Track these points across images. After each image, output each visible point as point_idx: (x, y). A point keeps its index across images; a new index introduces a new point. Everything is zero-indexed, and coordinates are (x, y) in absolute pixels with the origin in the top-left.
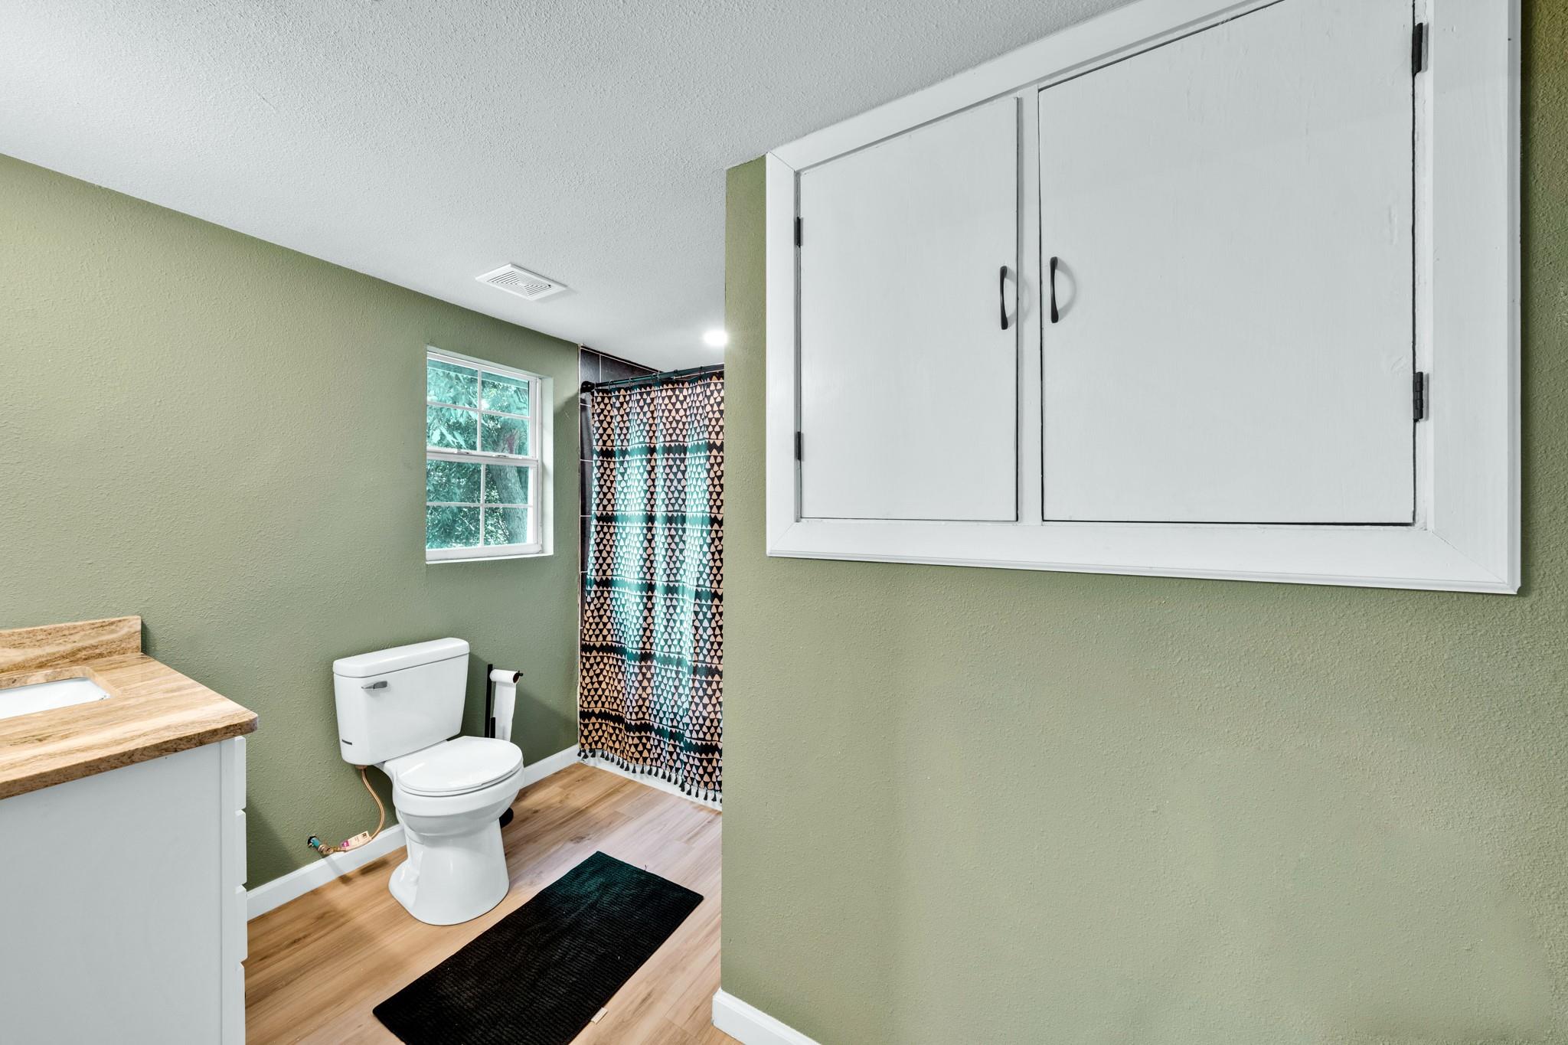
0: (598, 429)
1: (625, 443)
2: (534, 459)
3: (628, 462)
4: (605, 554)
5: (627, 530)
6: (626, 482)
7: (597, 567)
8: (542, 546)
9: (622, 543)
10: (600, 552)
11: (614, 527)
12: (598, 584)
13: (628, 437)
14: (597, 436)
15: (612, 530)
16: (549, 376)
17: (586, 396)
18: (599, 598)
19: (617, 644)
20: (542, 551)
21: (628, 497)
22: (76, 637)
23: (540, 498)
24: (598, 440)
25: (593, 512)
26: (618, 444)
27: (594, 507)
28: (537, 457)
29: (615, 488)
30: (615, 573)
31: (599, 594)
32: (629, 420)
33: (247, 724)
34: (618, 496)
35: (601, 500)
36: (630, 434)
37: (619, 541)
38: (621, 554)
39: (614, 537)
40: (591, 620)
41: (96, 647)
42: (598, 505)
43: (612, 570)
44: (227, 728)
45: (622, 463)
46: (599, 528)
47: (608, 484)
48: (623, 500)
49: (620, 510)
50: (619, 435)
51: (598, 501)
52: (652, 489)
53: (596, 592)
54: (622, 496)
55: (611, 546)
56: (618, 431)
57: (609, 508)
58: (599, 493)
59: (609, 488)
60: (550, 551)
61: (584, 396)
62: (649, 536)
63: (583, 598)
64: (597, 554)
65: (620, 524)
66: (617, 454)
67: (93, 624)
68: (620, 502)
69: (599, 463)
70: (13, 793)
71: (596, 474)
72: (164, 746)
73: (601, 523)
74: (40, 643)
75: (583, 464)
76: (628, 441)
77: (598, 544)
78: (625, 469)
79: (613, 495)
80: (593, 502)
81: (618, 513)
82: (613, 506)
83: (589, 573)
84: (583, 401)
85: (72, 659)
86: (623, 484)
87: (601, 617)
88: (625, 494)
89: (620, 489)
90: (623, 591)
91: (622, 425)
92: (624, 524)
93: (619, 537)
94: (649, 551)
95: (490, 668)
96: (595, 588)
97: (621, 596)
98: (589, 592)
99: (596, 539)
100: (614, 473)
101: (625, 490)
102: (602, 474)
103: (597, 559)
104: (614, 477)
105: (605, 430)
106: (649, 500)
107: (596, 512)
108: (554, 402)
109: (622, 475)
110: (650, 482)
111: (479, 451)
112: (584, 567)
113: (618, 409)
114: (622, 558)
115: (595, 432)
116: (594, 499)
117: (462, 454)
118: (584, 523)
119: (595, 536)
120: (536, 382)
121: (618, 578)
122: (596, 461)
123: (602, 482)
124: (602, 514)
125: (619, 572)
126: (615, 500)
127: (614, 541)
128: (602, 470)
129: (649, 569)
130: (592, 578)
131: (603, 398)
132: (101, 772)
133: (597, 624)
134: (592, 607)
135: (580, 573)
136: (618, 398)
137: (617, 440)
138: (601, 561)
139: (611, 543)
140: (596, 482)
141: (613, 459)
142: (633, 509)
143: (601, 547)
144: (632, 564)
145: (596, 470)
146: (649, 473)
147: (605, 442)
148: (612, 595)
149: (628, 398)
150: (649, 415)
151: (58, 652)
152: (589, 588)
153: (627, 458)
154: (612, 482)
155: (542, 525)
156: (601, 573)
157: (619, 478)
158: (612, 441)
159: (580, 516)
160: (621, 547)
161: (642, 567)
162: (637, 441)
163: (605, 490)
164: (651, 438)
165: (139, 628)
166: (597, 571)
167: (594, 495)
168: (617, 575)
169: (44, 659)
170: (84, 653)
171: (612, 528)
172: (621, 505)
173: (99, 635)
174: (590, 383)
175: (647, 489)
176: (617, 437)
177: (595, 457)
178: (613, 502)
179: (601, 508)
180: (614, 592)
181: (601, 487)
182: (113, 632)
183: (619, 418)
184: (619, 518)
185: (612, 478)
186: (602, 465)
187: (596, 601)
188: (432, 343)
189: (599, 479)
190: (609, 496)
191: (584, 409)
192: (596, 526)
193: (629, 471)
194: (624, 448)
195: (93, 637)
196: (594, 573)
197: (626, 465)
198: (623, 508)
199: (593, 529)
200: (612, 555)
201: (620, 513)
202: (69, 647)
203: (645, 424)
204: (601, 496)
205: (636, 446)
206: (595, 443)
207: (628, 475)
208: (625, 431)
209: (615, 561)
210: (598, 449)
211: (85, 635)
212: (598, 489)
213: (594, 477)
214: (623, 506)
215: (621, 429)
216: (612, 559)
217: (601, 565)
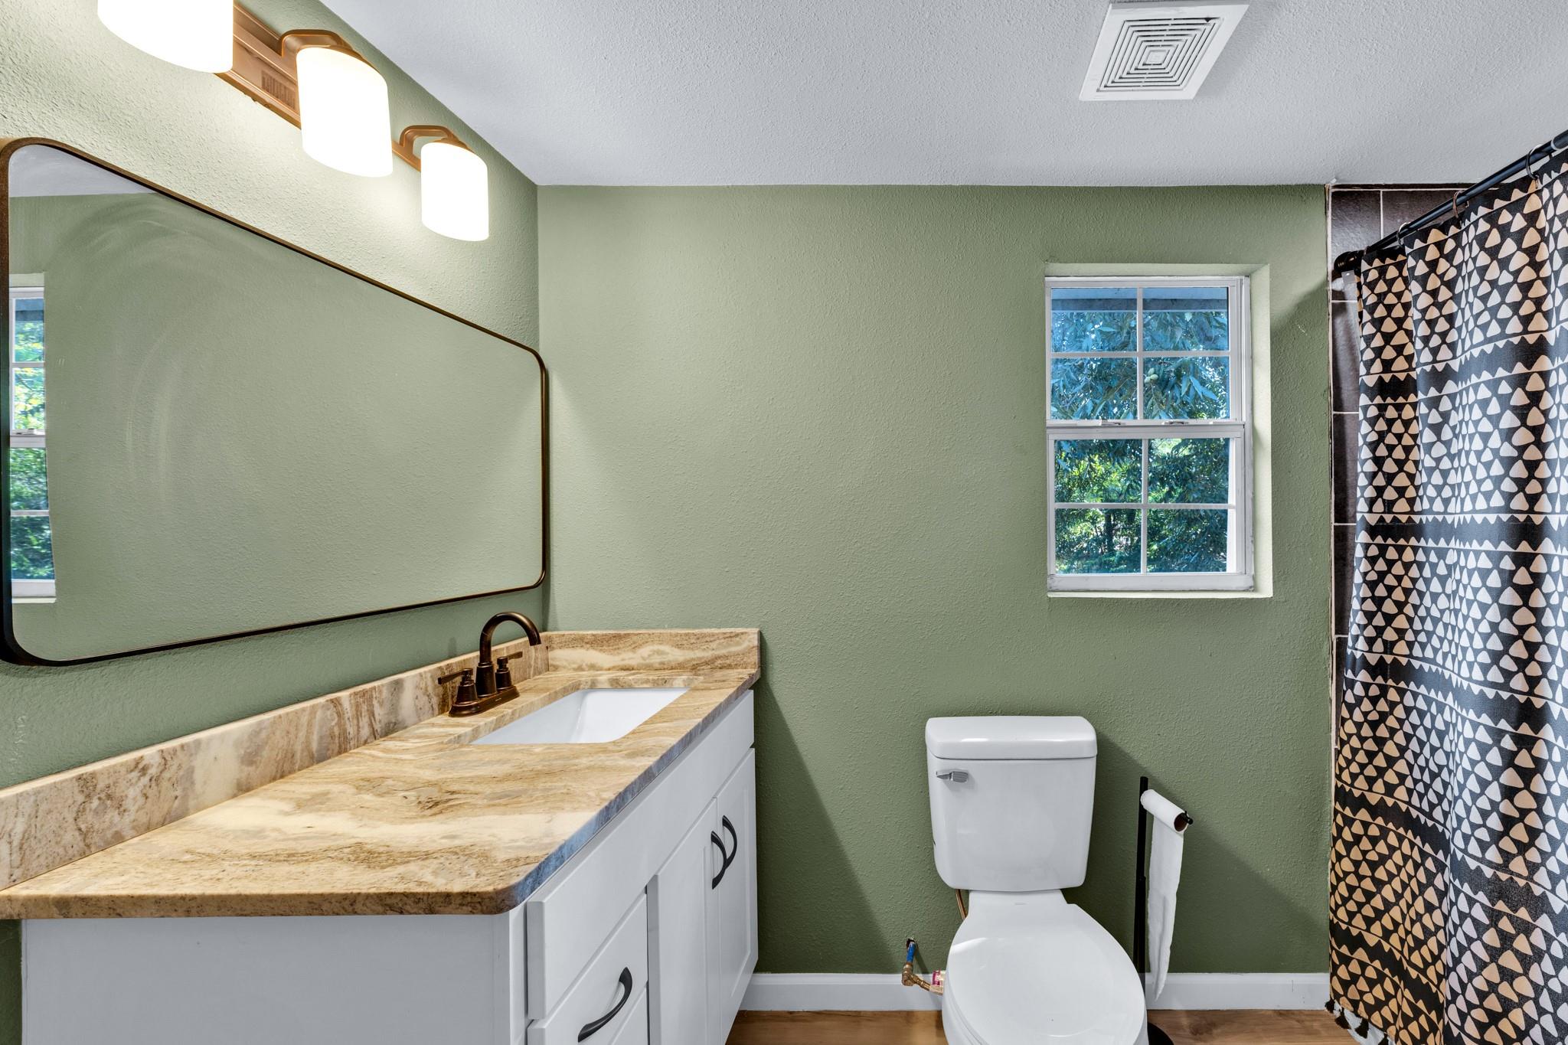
0: (1369, 339)
1: (1445, 353)
2: (1238, 422)
3: (1452, 397)
4: (1389, 607)
5: (1451, 558)
6: (1448, 444)
7: (1370, 632)
8: (1254, 578)
9: (1436, 586)
10: (1379, 602)
11: (1415, 549)
12: (1376, 670)
13: (1453, 336)
14: (1369, 355)
15: (1408, 555)
16: (1262, 262)
17: (1347, 284)
18: (1374, 701)
19: (1423, 818)
20: (1254, 588)
21: (1453, 479)
22: (714, 645)
23: (1249, 493)
24: (1369, 364)
25: (1359, 516)
26: (1422, 361)
27: (1362, 506)
28: (1244, 419)
29: (1416, 463)
30: (1417, 651)
31: (1374, 691)
32: (1456, 298)
33: (491, 898)
34: (1425, 479)
35: (1380, 490)
36: (1459, 329)
37: (1427, 582)
38: (1435, 613)
39: (1414, 572)
40: (1355, 742)
41: (726, 657)
42: (1371, 502)
43: (1410, 645)
44: (464, 895)
45: (1434, 403)
46: (1374, 551)
47: (1399, 453)
48: (1439, 489)
49: (1430, 511)
50: (1426, 340)
51: (1370, 492)
52: (1533, 453)
53: (1366, 686)
54: (1437, 479)
55: (1407, 592)
56: (1423, 330)
57: (1402, 506)
58: (1374, 475)
59: (1401, 464)
60: (1266, 591)
61: (1338, 285)
62: (1522, 577)
63: (1340, 693)
64: (1370, 606)
65: (1431, 544)
66: (1421, 384)
67: (725, 633)
68: (1431, 492)
69: (1373, 412)
70: (245, 913)
71: (1365, 436)
72: (389, 901)
73: (1379, 540)
74: (692, 647)
75: (1339, 421)
76: (1452, 347)
77: (1372, 586)
78: (1445, 416)
79: (1411, 477)
80: (1359, 494)
81: (1424, 517)
82: (1411, 502)
83: (1350, 643)
84: (1339, 295)
85: (713, 666)
86: (1439, 450)
87: (1380, 742)
88: (1445, 474)
89: (1429, 462)
90: (1440, 698)
91: (1433, 313)
92: (1442, 544)
93: (1427, 573)
94: (1523, 617)
95: (1144, 785)
96: (1363, 676)
97: (1434, 709)
98: (1351, 684)
99: (1365, 574)
100: (1414, 428)
101: (1445, 464)
102: (1382, 436)
103: (1370, 616)
104: (1414, 437)
105: (1388, 337)
106: (1521, 483)
107: (1367, 516)
108: (1271, 310)
109: (1437, 429)
110: (1523, 437)
111: (1140, 420)
112: (1342, 626)
113: (1423, 280)
114: (1436, 621)
115: (1363, 345)
116: (1362, 489)
117: (1110, 426)
118: (1342, 540)
119: (1364, 566)
120: (1241, 284)
121: (1426, 667)
122: (1366, 408)
123: (1382, 451)
124: (1382, 519)
125: (1429, 653)
126: (1417, 488)
127: (1414, 581)
128: (1381, 425)
129: (1522, 664)
130: (1358, 655)
131: (1382, 271)
132: (323, 914)
133: (1371, 755)
134: (1358, 716)
135: (1334, 637)
136: (1421, 254)
137: (1419, 352)
138: (1379, 620)
139: (1406, 583)
140: (1365, 453)
141: (1412, 398)
142: (1468, 506)
143: (1381, 591)
144: (1465, 641)
145: (1365, 428)
146: (1522, 413)
147: (1387, 365)
148: (1408, 700)
149: (1450, 245)
150: (1519, 260)
151: (703, 657)
152: (1349, 675)
153: (1450, 387)
154: (1408, 450)
155: (1254, 542)
156: (1379, 646)
157: (1428, 436)
158: (1409, 359)
159: (1334, 524)
160: (1435, 597)
161: (1496, 657)
162: (1479, 336)
163: (1390, 467)
164: (1526, 320)
165: (756, 643)
166: (1370, 641)
167: (1362, 481)
168: (1424, 659)
169: (695, 663)
170: (719, 662)
171: (1409, 551)
172: (1432, 500)
173: (730, 645)
174: (1353, 254)
175: (1515, 454)
176: (1419, 344)
177: (1364, 400)
178: (1411, 493)
179: (1379, 506)
180: (1415, 695)
181: (1379, 461)
182: (738, 644)
183: (1425, 300)
184: (1428, 530)
185: (1407, 441)
186: (1381, 415)
187: (1366, 705)
188: (1054, 258)
189: (1373, 446)
190: (1401, 480)
191: (1340, 309)
192: (1367, 547)
193: (1454, 419)
194: (1440, 367)
195: (725, 647)
196: (1361, 644)
197: (1445, 405)
198: (1438, 506)
199: (1359, 552)
200: (1409, 610)
201: (1430, 518)
202: (708, 654)
203: (1504, 290)
204: (1380, 481)
205: (1476, 352)
206: (1363, 370)
207: (1453, 428)
208: (1442, 326)
209: (1417, 625)
210: (1371, 381)
211: (720, 644)
212: (1370, 467)
213: (1361, 442)
214: (1438, 501)
215: (1431, 324)
216: (1410, 620)
217: (1380, 630)
